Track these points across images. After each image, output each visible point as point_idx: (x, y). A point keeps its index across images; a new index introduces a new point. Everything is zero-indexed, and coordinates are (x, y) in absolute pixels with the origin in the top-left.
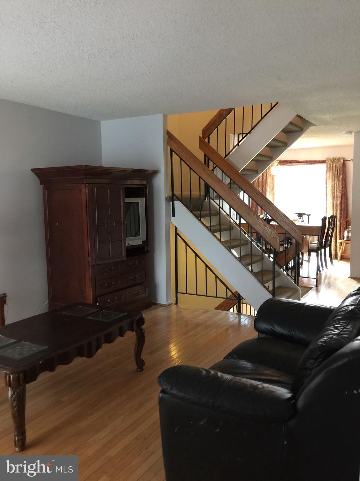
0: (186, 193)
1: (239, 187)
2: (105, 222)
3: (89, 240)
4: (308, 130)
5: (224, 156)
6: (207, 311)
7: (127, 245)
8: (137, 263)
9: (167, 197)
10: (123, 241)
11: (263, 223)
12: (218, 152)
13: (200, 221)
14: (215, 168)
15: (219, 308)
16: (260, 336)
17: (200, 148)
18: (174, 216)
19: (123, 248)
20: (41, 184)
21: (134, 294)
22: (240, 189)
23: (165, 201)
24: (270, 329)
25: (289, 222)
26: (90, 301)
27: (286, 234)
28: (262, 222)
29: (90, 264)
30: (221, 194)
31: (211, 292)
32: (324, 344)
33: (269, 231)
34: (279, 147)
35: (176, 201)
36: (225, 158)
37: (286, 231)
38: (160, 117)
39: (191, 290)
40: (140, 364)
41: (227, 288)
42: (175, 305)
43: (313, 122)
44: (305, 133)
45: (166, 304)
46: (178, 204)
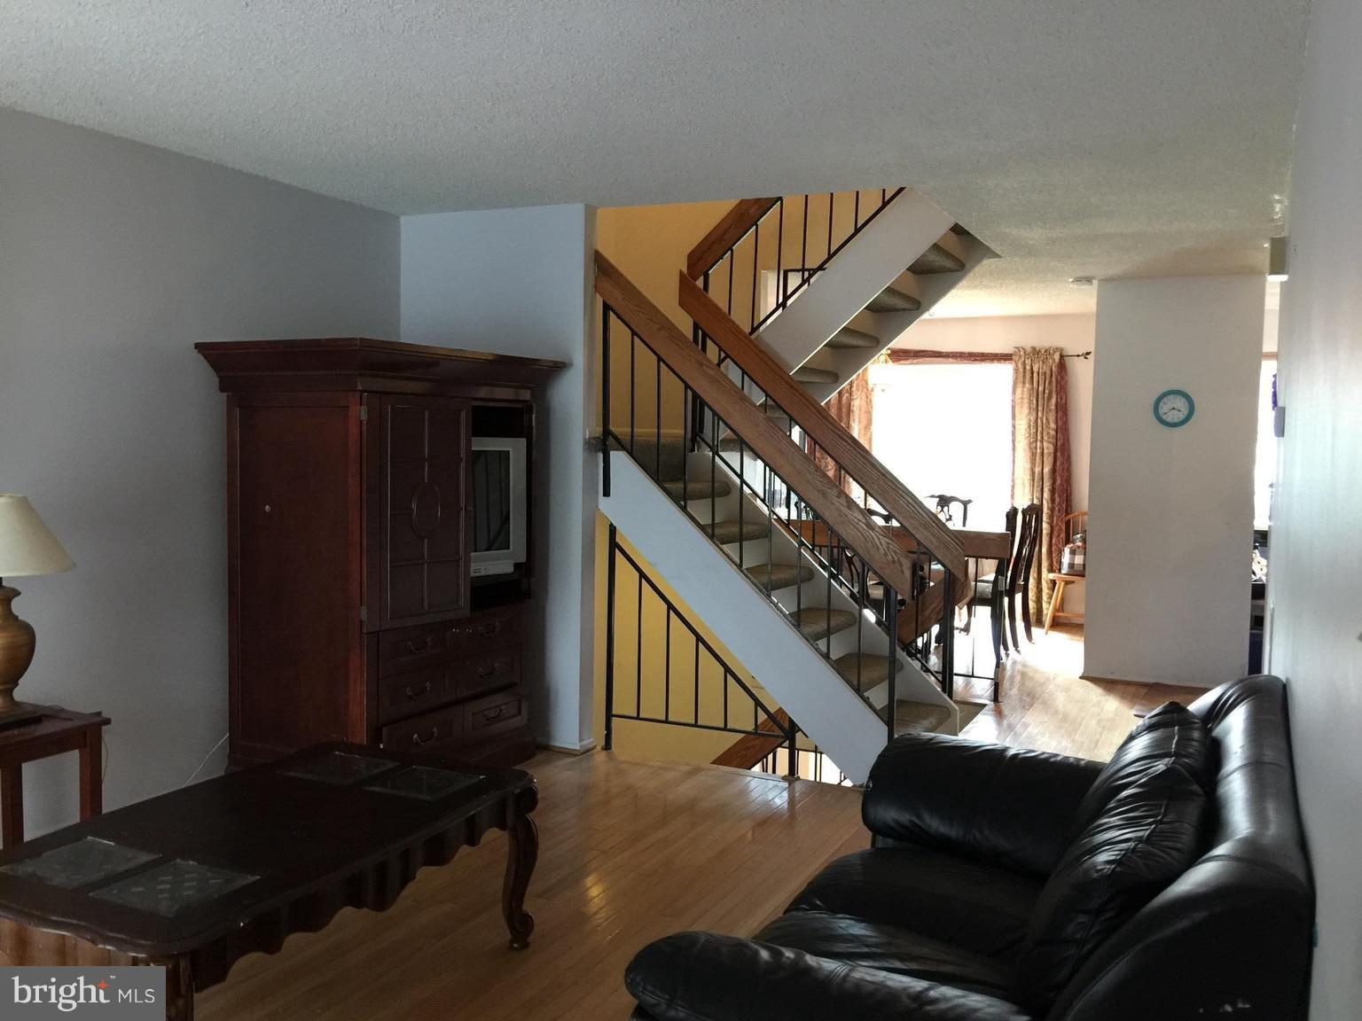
0: (645, 431)
1: (791, 419)
2: (414, 506)
3: (365, 558)
4: (976, 269)
5: (747, 330)
6: (696, 771)
7: (473, 575)
8: (498, 629)
9: (590, 438)
10: (462, 563)
11: (864, 521)
12: (734, 317)
13: (684, 509)
14: (721, 361)
15: (724, 759)
16: (879, 844)
17: (682, 304)
18: (607, 493)
19: (461, 582)
20: (222, 389)
21: (488, 720)
22: (793, 421)
23: (584, 450)
24: (908, 824)
25: (928, 519)
26: (362, 738)
27: (921, 553)
28: (861, 518)
29: (365, 627)
30: (747, 434)
31: (710, 715)
32: (1118, 869)
33: (881, 543)
34: (896, 310)
35: (614, 450)
36: (751, 334)
37: (919, 543)
38: (576, 212)
39: (652, 708)
40: (520, 926)
41: (758, 703)
42: (605, 752)
43: (993, 246)
44: (971, 275)
45: (577, 747)
46: (619, 459)
